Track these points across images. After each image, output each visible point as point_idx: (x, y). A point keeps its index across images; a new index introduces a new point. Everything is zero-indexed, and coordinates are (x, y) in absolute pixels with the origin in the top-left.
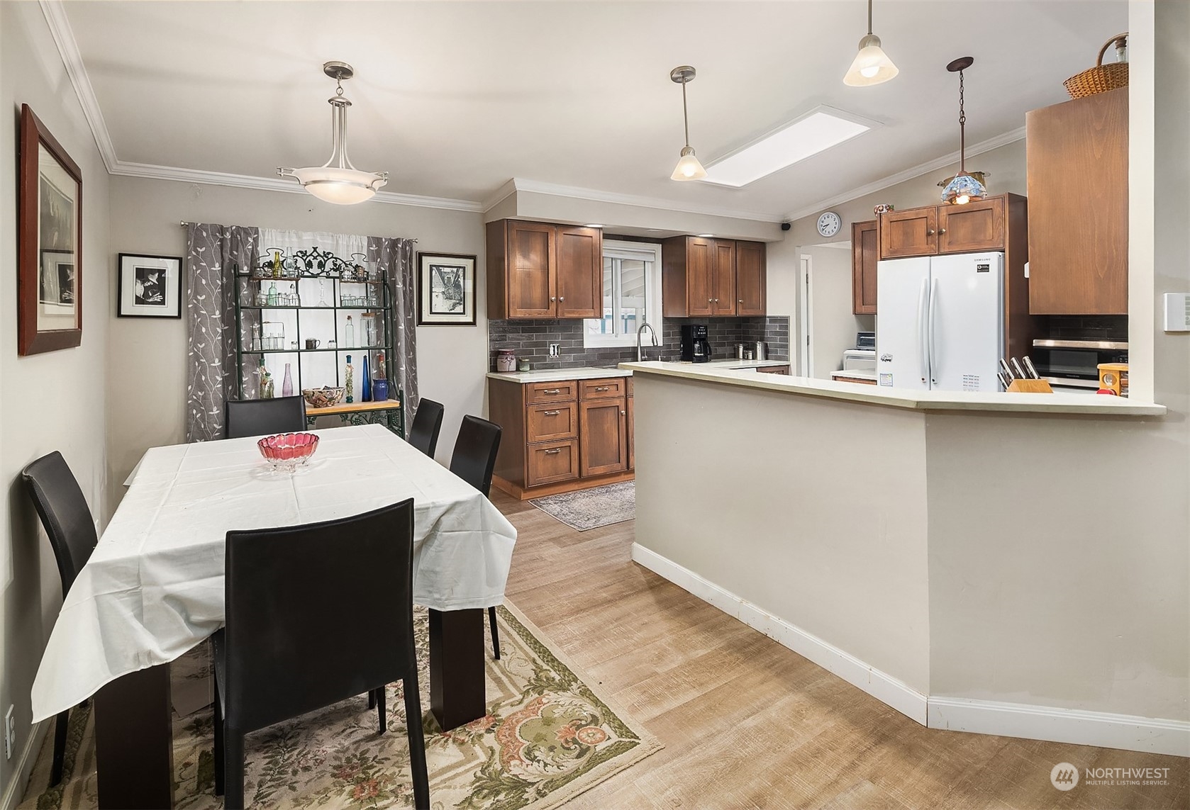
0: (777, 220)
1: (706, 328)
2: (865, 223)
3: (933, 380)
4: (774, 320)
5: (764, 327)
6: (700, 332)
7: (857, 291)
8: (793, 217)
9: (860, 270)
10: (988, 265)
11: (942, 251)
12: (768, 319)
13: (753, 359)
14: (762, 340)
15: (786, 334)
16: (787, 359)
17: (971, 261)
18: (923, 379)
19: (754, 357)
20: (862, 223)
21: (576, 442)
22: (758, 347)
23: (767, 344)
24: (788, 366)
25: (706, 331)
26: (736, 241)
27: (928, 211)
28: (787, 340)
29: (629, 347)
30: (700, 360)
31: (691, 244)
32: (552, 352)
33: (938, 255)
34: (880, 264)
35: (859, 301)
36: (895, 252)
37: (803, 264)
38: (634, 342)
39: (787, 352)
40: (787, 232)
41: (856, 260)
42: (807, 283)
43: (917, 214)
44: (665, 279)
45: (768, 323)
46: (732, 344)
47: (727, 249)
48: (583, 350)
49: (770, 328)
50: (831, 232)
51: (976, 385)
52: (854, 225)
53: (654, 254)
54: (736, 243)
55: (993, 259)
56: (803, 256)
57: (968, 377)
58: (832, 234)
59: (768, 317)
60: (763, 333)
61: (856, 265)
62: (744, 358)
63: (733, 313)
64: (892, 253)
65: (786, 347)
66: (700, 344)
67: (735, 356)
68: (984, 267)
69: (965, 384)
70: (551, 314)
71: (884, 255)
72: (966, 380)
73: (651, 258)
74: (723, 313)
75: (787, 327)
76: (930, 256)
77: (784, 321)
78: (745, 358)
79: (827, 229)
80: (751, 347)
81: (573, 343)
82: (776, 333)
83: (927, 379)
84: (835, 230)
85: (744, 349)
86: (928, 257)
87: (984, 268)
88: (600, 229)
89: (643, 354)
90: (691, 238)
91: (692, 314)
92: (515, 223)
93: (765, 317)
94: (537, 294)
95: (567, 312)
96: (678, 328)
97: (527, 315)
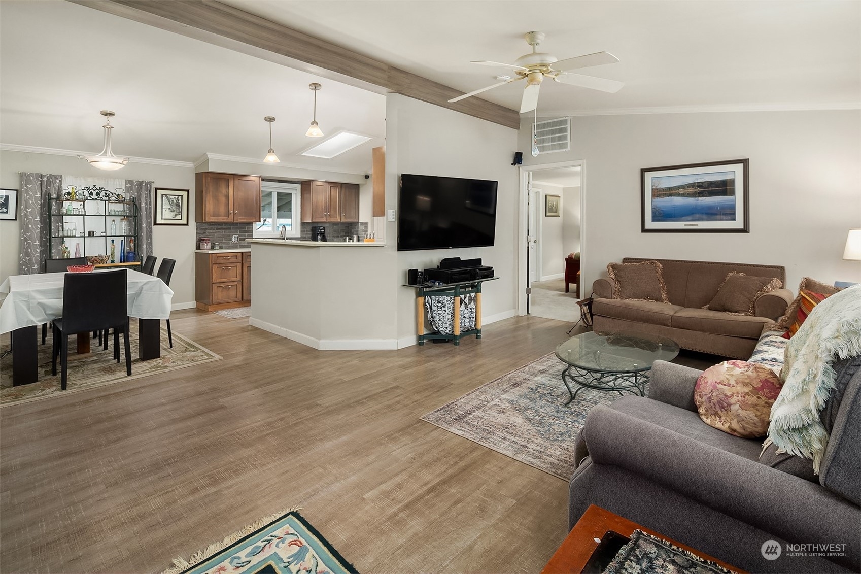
0: (364, 173)
4: (363, 224)
5: (358, 228)
6: (321, 229)
8: (370, 172)
14: (357, 233)
19: (353, 241)
21: (240, 283)
22: (355, 237)
23: (358, 235)
25: (324, 230)
26: (341, 184)
28: (367, 233)
31: (314, 185)
32: (234, 240)
40: (368, 180)
45: (360, 226)
46: (342, 237)
47: (336, 188)
49: (361, 228)
53: (297, 189)
54: (341, 185)
60: (358, 231)
62: (348, 241)
63: (339, 220)
66: (322, 236)
70: (230, 219)
73: (295, 191)
74: (333, 220)
75: (367, 227)
77: (366, 224)
81: (247, 235)
82: (363, 231)
88: (260, 177)
90: (314, 182)
91: (314, 220)
92: (209, 174)
93: (359, 222)
94: (222, 210)
95: (241, 219)
96: (309, 228)
97: (216, 220)
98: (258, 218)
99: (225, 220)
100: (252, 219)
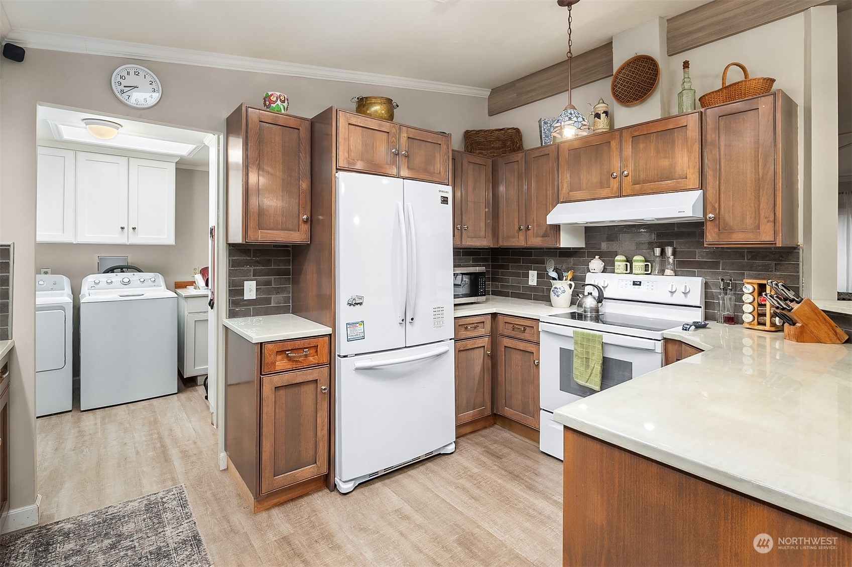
3: (412, 320)
9: (256, 177)
10: (447, 198)
11: (403, 175)
15: (7, 282)
16: (8, 336)
24: (11, 350)
27: (390, 126)
28: (8, 294)
35: (254, 224)
36: (354, 164)
39: (8, 320)
41: (249, 160)
43: (380, 125)
50: (141, 100)
52: (247, 107)
58: (144, 105)
61: (249, 169)
64: (350, 164)
65: (6, 310)
71: (341, 164)
72: (435, 313)
75: (9, 267)
79: (134, 94)
84: (152, 101)
87: (445, 200)
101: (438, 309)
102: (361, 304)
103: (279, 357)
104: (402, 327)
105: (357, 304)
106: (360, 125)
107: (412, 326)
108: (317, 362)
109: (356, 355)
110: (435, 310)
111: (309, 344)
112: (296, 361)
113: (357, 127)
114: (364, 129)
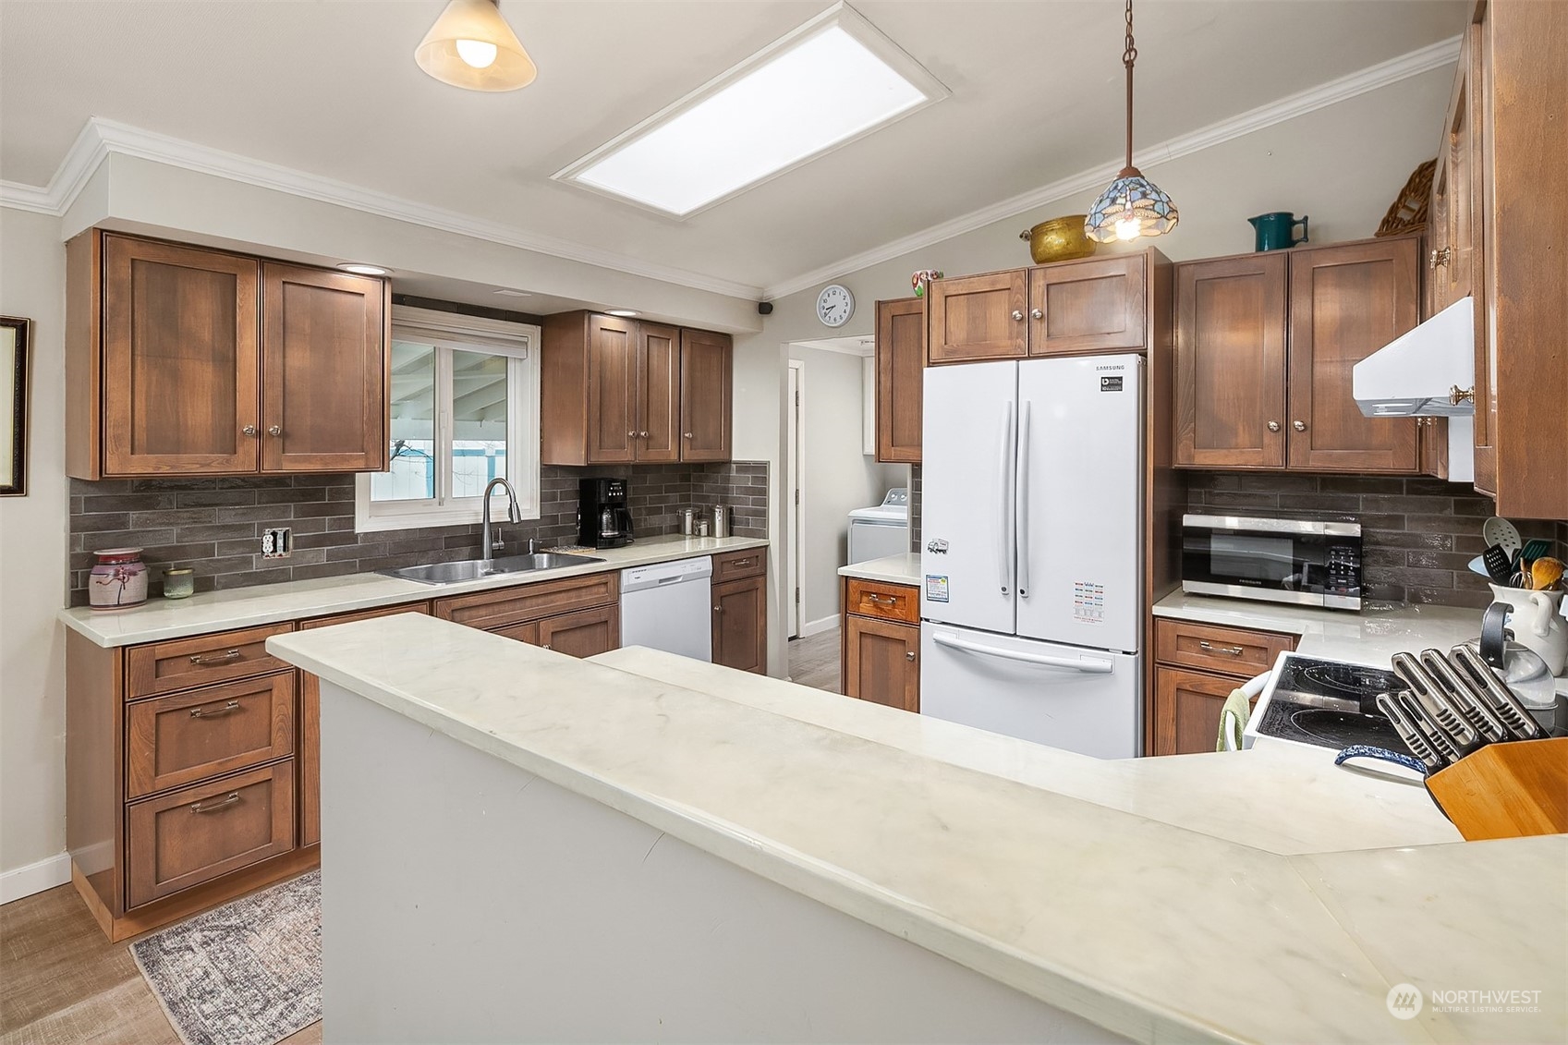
0: (753, 296)
1: (624, 484)
2: (898, 301)
3: (1022, 592)
4: (745, 467)
5: (727, 479)
6: (612, 492)
7: (882, 422)
8: (776, 292)
9: (889, 384)
10: (1121, 379)
11: (1035, 351)
12: (734, 466)
13: (708, 535)
14: (724, 501)
15: (764, 492)
16: (765, 536)
17: (1089, 369)
18: (1004, 589)
19: (711, 533)
20: (893, 301)
21: (289, 768)
22: (717, 514)
23: (731, 509)
24: (766, 547)
25: (625, 490)
26: (681, 330)
27: (1011, 278)
28: (765, 503)
29: (468, 525)
30: (611, 544)
31: (595, 328)
32: (268, 547)
33: (1029, 358)
34: (926, 370)
35: (886, 440)
36: (954, 352)
37: (792, 373)
38: (477, 514)
39: (765, 523)
40: (766, 318)
41: (882, 365)
42: (797, 405)
43: (993, 283)
44: (547, 392)
45: (734, 474)
46: (673, 509)
47: (663, 342)
48: (353, 538)
49: (738, 481)
50: (838, 318)
51: (1098, 602)
52: (879, 304)
53: (526, 343)
54: (681, 333)
55: (1128, 367)
56: (792, 363)
57: (1084, 587)
58: (840, 322)
59: (736, 463)
60: (726, 490)
61: (882, 375)
62: (693, 533)
63: (674, 457)
64: (948, 353)
65: (762, 514)
66: (612, 514)
67: (678, 530)
68: (1113, 381)
69: (1079, 599)
70: (243, 462)
71: (934, 356)
72: (1079, 593)
73: (520, 352)
74: (654, 456)
75: (765, 480)
76: (1018, 359)
77: (760, 469)
78: (696, 533)
79: (833, 314)
80: (704, 515)
81: (327, 525)
82: (748, 491)
83: (1011, 590)
84: (845, 316)
85: (694, 518)
86: (1014, 362)
87: (1113, 384)
88: (383, 279)
89: (494, 538)
90: (594, 316)
91: (594, 459)
92: (127, 244)
93: (730, 462)
94: (200, 413)
95: (295, 460)
96: (572, 484)
97: (165, 470)
98: (374, 455)
99: (215, 465)
100: (345, 459)
101: (1089, 588)
102: (944, 551)
103: (865, 599)
104: (1008, 600)
105: (940, 551)
106: (961, 292)
107: (1028, 603)
108: (904, 617)
109: (944, 623)
110: (1078, 587)
111: (895, 592)
112: (882, 609)
113: (959, 297)
114: (971, 296)
